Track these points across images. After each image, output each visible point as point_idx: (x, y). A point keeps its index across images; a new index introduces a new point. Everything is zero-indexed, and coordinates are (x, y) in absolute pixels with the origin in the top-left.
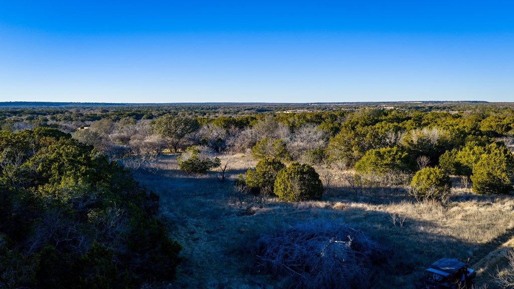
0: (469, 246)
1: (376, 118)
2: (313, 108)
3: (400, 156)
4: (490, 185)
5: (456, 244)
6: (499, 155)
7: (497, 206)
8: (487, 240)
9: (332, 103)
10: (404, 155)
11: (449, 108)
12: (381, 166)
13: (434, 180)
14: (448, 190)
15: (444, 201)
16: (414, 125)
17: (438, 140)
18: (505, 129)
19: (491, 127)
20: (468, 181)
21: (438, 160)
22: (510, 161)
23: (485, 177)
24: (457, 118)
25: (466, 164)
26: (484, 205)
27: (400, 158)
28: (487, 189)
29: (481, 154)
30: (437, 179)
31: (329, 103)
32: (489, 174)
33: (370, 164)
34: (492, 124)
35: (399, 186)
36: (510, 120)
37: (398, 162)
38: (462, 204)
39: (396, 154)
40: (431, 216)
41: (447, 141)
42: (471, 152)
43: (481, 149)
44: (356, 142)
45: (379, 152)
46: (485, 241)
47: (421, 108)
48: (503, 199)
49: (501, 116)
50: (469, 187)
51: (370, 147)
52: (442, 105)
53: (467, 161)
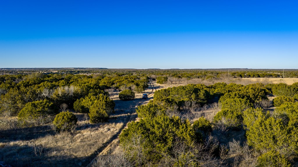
0: (81, 159)
1: (42, 79)
2: (3, 71)
3: (48, 105)
4: (98, 118)
5: (73, 159)
6: (102, 101)
7: (101, 130)
8: (91, 153)
9: (17, 68)
10: (50, 104)
11: (88, 72)
12: (35, 113)
13: (66, 119)
14: (75, 123)
15: (72, 131)
16: (64, 83)
17: (73, 93)
18: (112, 84)
19: (105, 83)
20: (88, 116)
21: (73, 105)
22: (107, 104)
23: (95, 114)
24: (90, 78)
25: (87, 106)
26: (94, 130)
27: (48, 107)
28: (96, 120)
29: (94, 100)
30: (68, 118)
31: (15, 68)
32: (97, 112)
33: (28, 112)
34: (105, 81)
35: (47, 124)
36: (115, 79)
37: (46, 109)
38: (82, 131)
39: (46, 104)
40: (63, 143)
41: (79, 93)
42: (90, 100)
43: (94, 97)
44: (20, 97)
45: (34, 104)
46: (90, 154)
47: (73, 72)
48: (104, 125)
49: (111, 77)
50: (88, 120)
51: (30, 100)
52: (85, 70)
53: (87, 105)
